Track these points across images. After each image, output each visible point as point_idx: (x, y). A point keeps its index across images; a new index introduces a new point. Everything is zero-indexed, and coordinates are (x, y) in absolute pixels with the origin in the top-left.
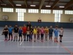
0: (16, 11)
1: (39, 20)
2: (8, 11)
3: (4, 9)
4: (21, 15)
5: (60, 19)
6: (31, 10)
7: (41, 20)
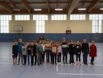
0: (34, 19)
1: (67, 31)
2: (22, 19)
3: (16, 16)
4: (41, 24)
5: (100, 28)
6: (56, 16)
7: (70, 31)
